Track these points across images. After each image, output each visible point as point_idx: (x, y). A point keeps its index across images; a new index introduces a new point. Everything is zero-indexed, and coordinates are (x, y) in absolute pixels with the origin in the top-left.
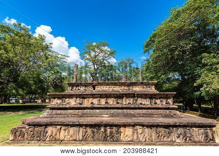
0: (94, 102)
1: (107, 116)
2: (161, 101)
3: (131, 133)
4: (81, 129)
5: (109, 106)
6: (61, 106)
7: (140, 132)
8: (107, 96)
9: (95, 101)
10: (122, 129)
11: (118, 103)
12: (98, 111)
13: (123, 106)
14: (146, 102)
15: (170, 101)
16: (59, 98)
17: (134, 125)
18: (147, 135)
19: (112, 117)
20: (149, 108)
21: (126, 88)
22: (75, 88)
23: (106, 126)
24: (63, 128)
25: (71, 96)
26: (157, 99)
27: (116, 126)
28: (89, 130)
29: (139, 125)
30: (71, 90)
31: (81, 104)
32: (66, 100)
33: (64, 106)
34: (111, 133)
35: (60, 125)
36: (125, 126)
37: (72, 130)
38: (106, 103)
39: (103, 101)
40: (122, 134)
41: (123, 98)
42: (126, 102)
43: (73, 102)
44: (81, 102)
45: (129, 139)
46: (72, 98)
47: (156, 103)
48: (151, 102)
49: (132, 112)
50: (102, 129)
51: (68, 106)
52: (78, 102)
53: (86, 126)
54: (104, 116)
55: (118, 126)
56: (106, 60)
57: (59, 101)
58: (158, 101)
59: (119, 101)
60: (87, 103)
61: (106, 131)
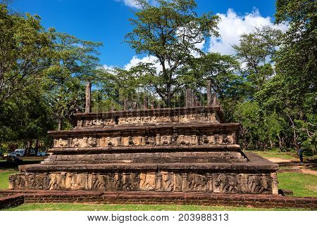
0: (113, 143)
1: (130, 161)
2: (216, 138)
3: (153, 180)
4: (91, 176)
5: (134, 148)
6: (67, 149)
7: (165, 179)
8: (131, 132)
9: (115, 141)
10: (141, 176)
11: (148, 143)
12: (117, 155)
13: (155, 147)
14: (192, 141)
15: (231, 138)
16: (64, 138)
17: (157, 170)
18: (174, 183)
19: (137, 162)
20: (194, 150)
21: (167, 119)
22: (87, 122)
23: (121, 171)
24: (68, 174)
25: (79, 135)
26: (210, 135)
27: (134, 171)
28: (100, 177)
29: (165, 170)
30: (82, 126)
31: (94, 146)
32: (74, 140)
33: (71, 149)
34: (127, 180)
35: (64, 171)
36: (145, 171)
37: (79, 176)
38: (131, 143)
39: (126, 141)
40: (142, 182)
41: (155, 136)
42: (160, 141)
43: (83, 143)
44: (94, 143)
45: (151, 188)
46: (82, 137)
47: (206, 142)
48: (199, 140)
49: (167, 155)
50: (117, 176)
51: (76, 149)
52: (90, 142)
53: (96, 171)
54: (125, 161)
55: (137, 172)
57: (64, 143)
58: (211, 139)
59: (149, 140)
60: (103, 144)
61: (120, 177)
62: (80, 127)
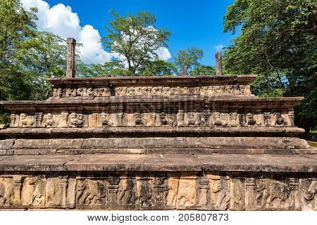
0: (110, 122)
1: (139, 151)
2: (266, 118)
3: (193, 190)
4: (73, 183)
5: (144, 130)
6: (33, 130)
7: (216, 189)
8: (140, 107)
9: (113, 119)
10: (171, 182)
11: (166, 123)
12: (118, 140)
13: (177, 130)
14: (231, 121)
15: (287, 117)
16: (29, 113)
17: (200, 173)
18: (231, 194)
19: (151, 152)
20: (237, 134)
21: (185, 91)
22: (68, 91)
23: (132, 174)
24: (28, 180)
25: (55, 109)
26: (257, 113)
27: (157, 174)
28: (92, 185)
29: (214, 173)
30: (61, 96)
31: (80, 126)
32: (46, 116)
33: (40, 131)
34: (144, 190)
35: (21, 172)
36: (178, 174)
37: (50, 184)
38: (138, 123)
39: (131, 120)
40: (171, 193)
41: (176, 113)
42: (183, 120)
43: (60, 122)
44: (80, 121)
46: (59, 112)
47: (252, 123)
48: (241, 120)
49: (196, 141)
50: (124, 183)
51: (49, 130)
52: (72, 120)
53: (84, 174)
54: (132, 150)
55: (162, 175)
56: (151, 51)
57: (30, 120)
58: (259, 118)
59: (167, 119)
60: (93, 123)
61: (131, 185)
62: (58, 97)
